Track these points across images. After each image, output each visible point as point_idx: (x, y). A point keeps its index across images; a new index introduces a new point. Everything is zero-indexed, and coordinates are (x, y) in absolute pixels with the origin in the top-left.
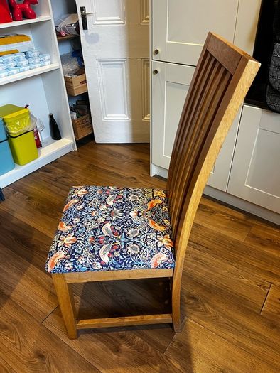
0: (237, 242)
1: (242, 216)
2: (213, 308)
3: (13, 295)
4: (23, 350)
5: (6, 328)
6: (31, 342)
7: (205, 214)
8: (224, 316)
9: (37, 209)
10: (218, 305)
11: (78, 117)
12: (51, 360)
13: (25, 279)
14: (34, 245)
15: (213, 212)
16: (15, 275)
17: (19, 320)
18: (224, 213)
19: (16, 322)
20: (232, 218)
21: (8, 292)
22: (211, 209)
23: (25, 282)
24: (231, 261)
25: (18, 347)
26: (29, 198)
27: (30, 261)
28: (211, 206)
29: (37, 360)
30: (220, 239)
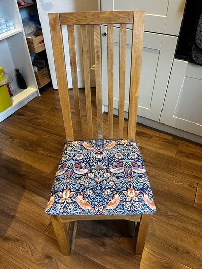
0: (171, 157)
1: (170, 138)
2: (163, 206)
3: (17, 215)
4: (34, 255)
5: (17, 240)
6: (39, 248)
7: (146, 139)
8: (171, 210)
9: (19, 146)
10: (165, 203)
11: (39, 70)
12: (57, 259)
13: (23, 202)
14: (24, 175)
15: (150, 137)
16: (15, 200)
17: (26, 233)
18: (158, 137)
19: (24, 235)
20: (164, 140)
21: (13, 213)
22: (149, 134)
23: (23, 204)
24: (169, 171)
25: (30, 253)
26: (11, 138)
27: (24, 187)
28: (149, 133)
29: (47, 261)
30: (159, 157)
